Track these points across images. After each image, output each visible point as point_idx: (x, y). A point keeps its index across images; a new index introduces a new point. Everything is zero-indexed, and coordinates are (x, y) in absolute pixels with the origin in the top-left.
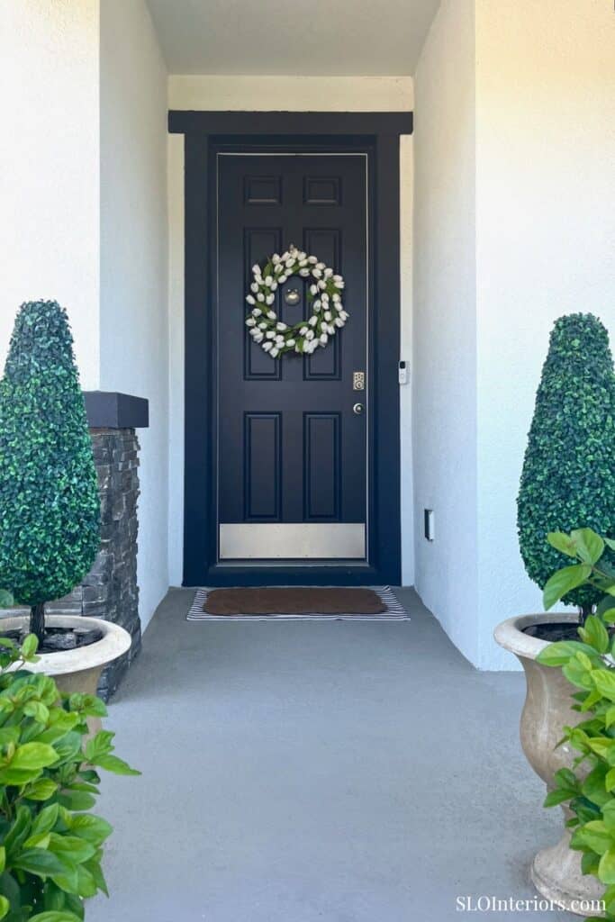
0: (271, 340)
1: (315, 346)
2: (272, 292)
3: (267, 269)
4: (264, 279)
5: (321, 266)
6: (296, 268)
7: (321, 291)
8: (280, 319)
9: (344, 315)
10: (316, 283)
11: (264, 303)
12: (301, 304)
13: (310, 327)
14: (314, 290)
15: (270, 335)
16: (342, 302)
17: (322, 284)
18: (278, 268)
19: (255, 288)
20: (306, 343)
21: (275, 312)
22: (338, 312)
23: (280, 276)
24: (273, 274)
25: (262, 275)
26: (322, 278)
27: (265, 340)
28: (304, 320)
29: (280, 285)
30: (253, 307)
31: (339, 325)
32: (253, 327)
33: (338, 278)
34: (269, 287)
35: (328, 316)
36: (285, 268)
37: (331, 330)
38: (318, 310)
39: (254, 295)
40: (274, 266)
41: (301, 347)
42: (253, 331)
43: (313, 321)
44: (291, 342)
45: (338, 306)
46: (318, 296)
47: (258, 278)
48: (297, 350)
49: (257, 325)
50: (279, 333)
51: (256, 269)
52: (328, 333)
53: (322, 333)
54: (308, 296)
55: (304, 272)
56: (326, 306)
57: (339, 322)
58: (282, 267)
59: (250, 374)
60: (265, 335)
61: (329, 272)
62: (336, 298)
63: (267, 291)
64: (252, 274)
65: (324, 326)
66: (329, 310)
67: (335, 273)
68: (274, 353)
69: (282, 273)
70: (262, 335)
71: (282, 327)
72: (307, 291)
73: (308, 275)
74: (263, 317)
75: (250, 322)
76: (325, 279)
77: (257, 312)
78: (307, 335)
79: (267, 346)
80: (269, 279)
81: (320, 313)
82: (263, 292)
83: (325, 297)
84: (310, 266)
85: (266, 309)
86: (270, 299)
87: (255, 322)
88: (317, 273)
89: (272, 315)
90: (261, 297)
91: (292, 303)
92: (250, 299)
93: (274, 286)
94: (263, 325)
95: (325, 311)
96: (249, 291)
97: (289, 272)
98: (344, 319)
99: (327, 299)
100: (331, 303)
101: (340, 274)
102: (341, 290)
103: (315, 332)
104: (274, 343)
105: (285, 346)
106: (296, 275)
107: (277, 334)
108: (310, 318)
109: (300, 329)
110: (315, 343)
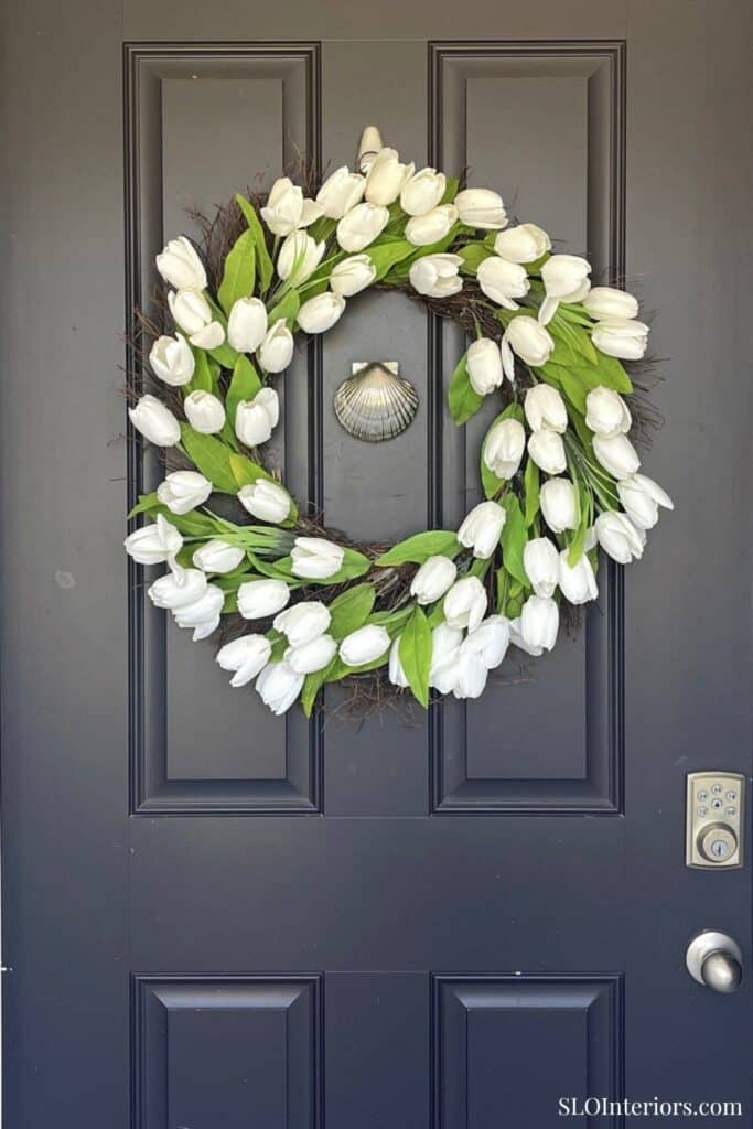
0: (263, 626)
1: (494, 657)
2: (270, 380)
3: (241, 258)
4: (220, 311)
5: (524, 242)
6: (393, 252)
7: (526, 374)
8: (311, 519)
9: (645, 500)
10: (496, 331)
11: (228, 437)
12: (419, 432)
13: (464, 559)
14: (486, 365)
15: (259, 598)
16: (638, 434)
17: (532, 339)
18: (300, 256)
19: (170, 360)
20: (443, 641)
21: (286, 484)
22: (612, 483)
23: (306, 296)
24: (268, 289)
25: (212, 291)
26: (529, 304)
27: (233, 626)
28: (436, 521)
29: (309, 344)
30: (167, 461)
31: (621, 552)
32: (162, 569)
33: (615, 305)
34: (252, 357)
35: (560, 506)
36: (334, 252)
37: (581, 584)
38: (509, 473)
39: (173, 398)
40: (273, 244)
41: (420, 661)
42: (163, 592)
43: (483, 528)
44: (366, 645)
45: (617, 456)
46: (508, 397)
47: (189, 308)
48: (398, 676)
49: (186, 556)
50: (304, 592)
51: (179, 263)
52: (559, 596)
53: (527, 593)
54: (452, 398)
55: (437, 276)
56: (550, 455)
57: (622, 538)
58: (316, 251)
59: (167, 785)
60: (231, 598)
61: (568, 273)
62: (607, 413)
63: (243, 374)
64: (162, 287)
65: (539, 561)
66: (566, 475)
67: (595, 280)
68: (280, 692)
69: (319, 283)
70: (214, 598)
71: (318, 559)
72: (451, 374)
73: (455, 286)
74: (224, 506)
75: (149, 544)
76: (548, 311)
77: (184, 489)
78: (452, 608)
79: (242, 656)
80: (248, 315)
81: (516, 485)
82: (223, 386)
83: (545, 405)
84: (466, 239)
85: (237, 464)
86: (257, 418)
87: (176, 542)
88: (502, 280)
89: (267, 499)
90: (205, 409)
91: (373, 427)
92: (153, 420)
93: (278, 352)
94: (221, 554)
95: (543, 477)
96: (140, 380)
97: (355, 275)
98: (649, 518)
99: (560, 419)
100: (577, 435)
101: (619, 282)
102: (627, 364)
103: (490, 583)
104: (280, 646)
105: (337, 661)
106: (393, 284)
107: (296, 597)
108: (464, 514)
109: (410, 570)
110: (490, 643)
